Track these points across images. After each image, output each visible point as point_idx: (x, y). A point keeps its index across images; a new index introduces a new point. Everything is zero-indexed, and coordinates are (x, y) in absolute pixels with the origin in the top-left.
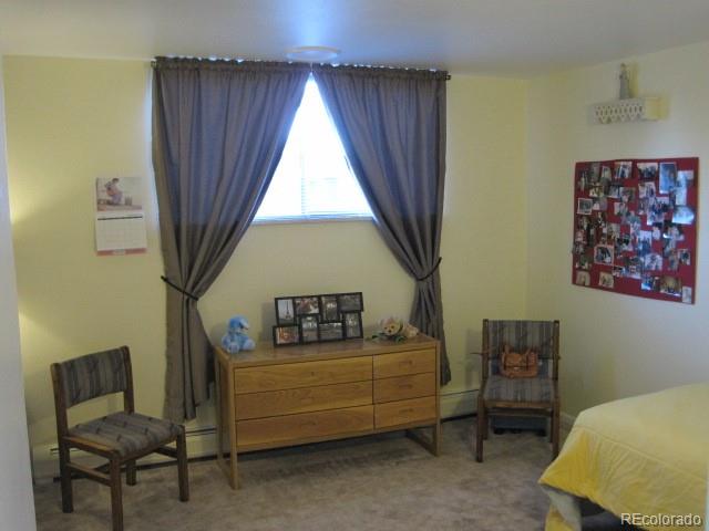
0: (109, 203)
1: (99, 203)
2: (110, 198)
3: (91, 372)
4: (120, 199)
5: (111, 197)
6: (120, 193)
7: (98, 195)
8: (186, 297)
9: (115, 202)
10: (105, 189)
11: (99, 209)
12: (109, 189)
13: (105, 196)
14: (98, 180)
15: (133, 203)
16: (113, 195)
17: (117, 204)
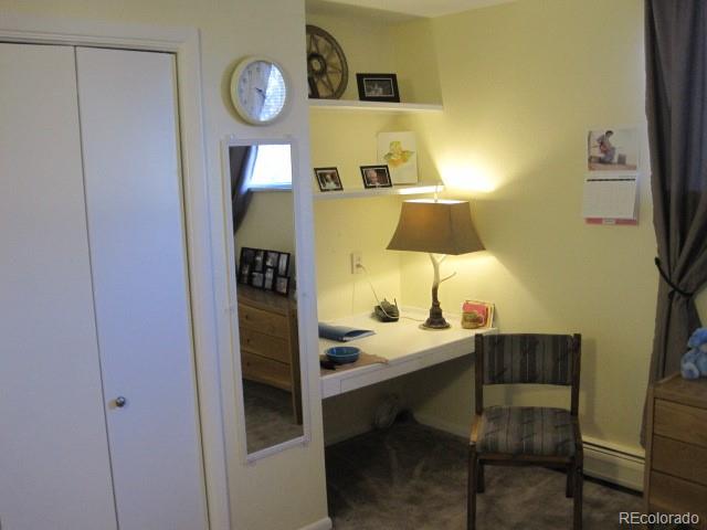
0: (601, 161)
1: (590, 160)
2: (602, 155)
3: (524, 355)
4: (612, 158)
5: (604, 155)
6: (613, 149)
7: (589, 152)
8: (671, 289)
9: (608, 159)
10: (597, 144)
11: (591, 168)
12: (602, 144)
13: (597, 153)
14: (590, 133)
15: (628, 162)
16: (605, 152)
17: (610, 163)
